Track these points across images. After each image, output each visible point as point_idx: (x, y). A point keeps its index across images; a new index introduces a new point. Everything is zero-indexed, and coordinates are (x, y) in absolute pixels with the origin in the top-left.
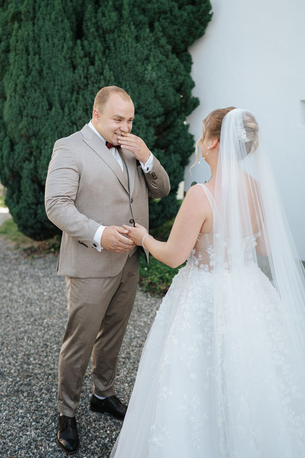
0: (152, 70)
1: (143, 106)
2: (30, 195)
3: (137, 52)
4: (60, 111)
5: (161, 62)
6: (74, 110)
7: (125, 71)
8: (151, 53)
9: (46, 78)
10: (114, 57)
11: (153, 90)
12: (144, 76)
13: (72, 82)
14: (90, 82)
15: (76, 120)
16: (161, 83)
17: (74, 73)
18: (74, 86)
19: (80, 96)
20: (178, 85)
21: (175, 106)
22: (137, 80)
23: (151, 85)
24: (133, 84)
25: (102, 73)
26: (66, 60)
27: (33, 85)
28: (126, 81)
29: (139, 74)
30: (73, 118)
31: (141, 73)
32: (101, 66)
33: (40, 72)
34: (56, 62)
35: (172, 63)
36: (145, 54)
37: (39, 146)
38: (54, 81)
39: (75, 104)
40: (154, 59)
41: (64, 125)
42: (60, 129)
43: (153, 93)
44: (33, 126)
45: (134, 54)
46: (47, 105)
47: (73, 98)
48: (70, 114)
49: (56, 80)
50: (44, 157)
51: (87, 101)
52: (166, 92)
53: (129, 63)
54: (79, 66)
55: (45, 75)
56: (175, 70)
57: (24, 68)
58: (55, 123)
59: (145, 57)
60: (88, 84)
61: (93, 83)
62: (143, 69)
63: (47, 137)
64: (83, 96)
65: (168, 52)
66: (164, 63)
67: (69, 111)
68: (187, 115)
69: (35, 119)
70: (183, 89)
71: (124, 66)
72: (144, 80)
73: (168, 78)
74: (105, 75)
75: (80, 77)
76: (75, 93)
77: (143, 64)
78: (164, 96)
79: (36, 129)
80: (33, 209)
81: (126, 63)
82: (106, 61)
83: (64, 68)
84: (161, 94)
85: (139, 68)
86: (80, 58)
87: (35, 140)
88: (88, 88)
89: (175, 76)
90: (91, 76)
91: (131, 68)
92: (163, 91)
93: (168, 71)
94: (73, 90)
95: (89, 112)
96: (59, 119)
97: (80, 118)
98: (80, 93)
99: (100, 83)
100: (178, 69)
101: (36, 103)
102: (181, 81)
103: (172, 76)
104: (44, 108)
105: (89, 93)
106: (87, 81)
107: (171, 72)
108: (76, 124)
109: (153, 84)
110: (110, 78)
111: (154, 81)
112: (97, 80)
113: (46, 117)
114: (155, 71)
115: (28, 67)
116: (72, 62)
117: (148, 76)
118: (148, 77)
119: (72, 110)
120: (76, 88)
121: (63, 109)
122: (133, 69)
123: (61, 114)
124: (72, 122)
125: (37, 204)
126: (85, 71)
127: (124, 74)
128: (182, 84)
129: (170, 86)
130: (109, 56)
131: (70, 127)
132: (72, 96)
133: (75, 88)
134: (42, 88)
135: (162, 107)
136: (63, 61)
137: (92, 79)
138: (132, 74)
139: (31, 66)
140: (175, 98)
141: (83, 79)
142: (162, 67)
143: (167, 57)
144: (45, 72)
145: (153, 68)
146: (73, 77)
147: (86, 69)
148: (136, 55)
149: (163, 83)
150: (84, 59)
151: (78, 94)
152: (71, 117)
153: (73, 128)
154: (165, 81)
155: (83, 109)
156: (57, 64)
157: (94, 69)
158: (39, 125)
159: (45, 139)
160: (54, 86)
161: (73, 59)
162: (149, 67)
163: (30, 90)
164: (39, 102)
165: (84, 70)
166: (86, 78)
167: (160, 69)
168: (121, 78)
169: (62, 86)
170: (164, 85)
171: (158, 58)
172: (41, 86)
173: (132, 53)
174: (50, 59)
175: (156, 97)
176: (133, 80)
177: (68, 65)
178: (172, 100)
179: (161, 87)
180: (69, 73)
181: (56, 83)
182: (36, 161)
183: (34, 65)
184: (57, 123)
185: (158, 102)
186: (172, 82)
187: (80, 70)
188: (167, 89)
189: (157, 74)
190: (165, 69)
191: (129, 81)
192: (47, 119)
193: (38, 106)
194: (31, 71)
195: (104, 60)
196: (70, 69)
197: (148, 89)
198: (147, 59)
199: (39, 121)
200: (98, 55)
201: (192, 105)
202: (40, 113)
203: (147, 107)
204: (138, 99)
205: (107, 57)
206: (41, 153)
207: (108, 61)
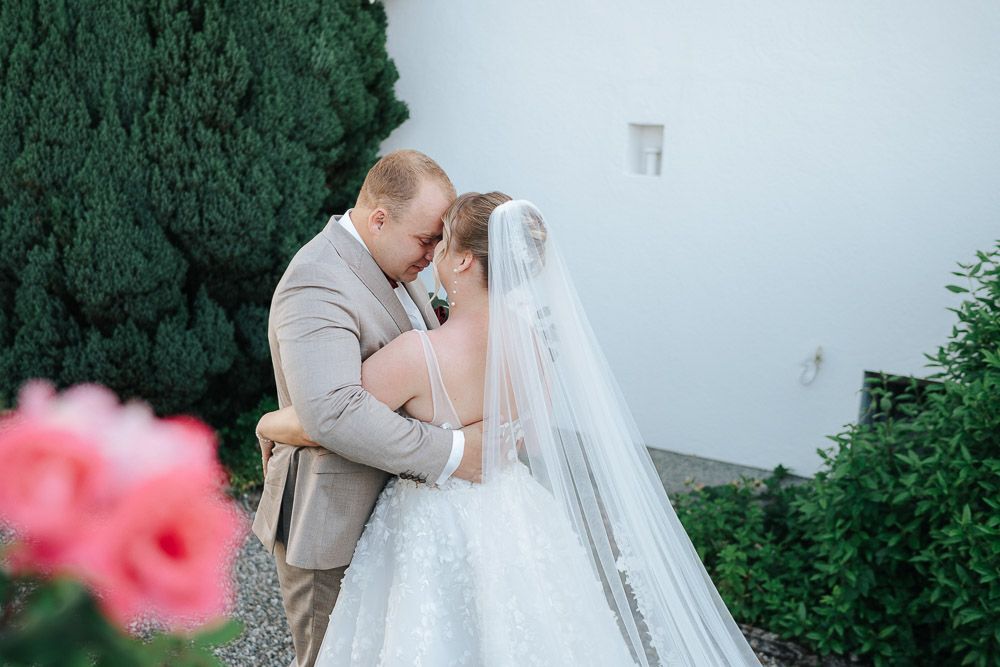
0: (326, 46)
1: (305, 123)
2: (45, 324)
3: (294, 6)
4: (120, 130)
5: (342, 27)
6: (155, 130)
7: (270, 46)
8: (324, 8)
9: (82, 51)
10: (243, 12)
11: (328, 89)
12: (309, 59)
13: (151, 65)
14: (194, 70)
15: (159, 152)
16: (343, 74)
17: (154, 45)
18: (153, 76)
19: (170, 100)
20: (372, 78)
21: (364, 122)
22: (294, 67)
23: (324, 79)
24: (286, 75)
25: (220, 51)
26: (133, 13)
27: (51, 67)
28: (270, 68)
29: (299, 53)
30: (152, 149)
31: (304, 52)
32: (217, 33)
33: (70, 38)
34: (108, 18)
35: (364, 30)
36: (312, 11)
37: (69, 212)
38: (103, 60)
39: (157, 116)
40: (329, 20)
41: (130, 163)
42: (121, 172)
43: (327, 96)
44: (52, 165)
45: (289, 9)
46: (88, 116)
47: (153, 104)
48: (143, 139)
49: (108, 58)
50: (84, 239)
51: (185, 112)
52: (353, 94)
53: (278, 29)
54: (168, 31)
55: (81, 45)
56: (369, 45)
57: (27, 24)
58: (108, 159)
59: (312, 17)
60: (189, 73)
61: (201, 71)
62: (308, 43)
63: (90, 191)
64: (177, 98)
65: (356, 6)
66: (348, 31)
67: (143, 130)
68: (383, 139)
69: (57, 149)
70: (380, 86)
71: (266, 34)
72: (308, 67)
73: (355, 62)
74: (228, 55)
75: (171, 56)
76: (157, 92)
77: (307, 31)
78: (347, 103)
79: (61, 171)
80: (50, 356)
81: (270, 29)
82: (228, 22)
83: (128, 33)
84: (342, 99)
85: (301, 42)
86: (169, 10)
87: (57, 197)
88: (187, 80)
89: (369, 59)
90: (197, 57)
91: (282, 40)
92: (347, 91)
93: (356, 47)
94: (151, 83)
95: (189, 135)
96: (120, 151)
97: (170, 150)
98: (169, 93)
99: (216, 71)
100: (374, 43)
101: (61, 111)
102: (379, 70)
103: (364, 58)
104: (81, 121)
105: (190, 93)
106: (187, 64)
107: (361, 51)
108: (158, 162)
109: (327, 76)
110: (239, 61)
111: (331, 70)
112: (210, 64)
113: (84, 145)
114: (332, 48)
115: (37, 23)
116: (149, 20)
117: (319, 59)
118: (318, 62)
119: (149, 131)
120: (160, 78)
121: (127, 126)
122: (286, 43)
123: (123, 138)
124: (147, 156)
125: (60, 346)
126: (183, 42)
127: (267, 54)
128: (379, 76)
129: (358, 79)
130: (233, 11)
131: (145, 168)
132: (148, 99)
133: (157, 80)
134: (72, 76)
135: (342, 124)
136: (128, 14)
137: (200, 62)
138: (283, 53)
139: (45, 21)
140: (367, 105)
141: (176, 62)
142: (345, 39)
143: (353, 15)
144: (80, 38)
145: (328, 40)
146: (152, 54)
147: (183, 37)
148: (293, 12)
149: (346, 74)
150: (179, 15)
151: (163, 93)
152: (147, 145)
153: (152, 170)
154: (349, 69)
155: (177, 128)
156: (109, 22)
157: (204, 38)
158: (67, 162)
159: (82, 195)
160: (104, 71)
161: (153, 14)
162: (321, 41)
163: (44, 78)
164: (68, 110)
165: (178, 41)
166: (185, 58)
167: (341, 44)
168: (259, 60)
169: (123, 73)
170: (348, 78)
171: (337, 19)
172: (69, 71)
173: (284, 8)
174: (93, 9)
175: (334, 105)
176: (285, 67)
177: (138, 27)
178: (363, 110)
179: (343, 83)
180: (142, 45)
181: (108, 65)
182: (60, 248)
183: (52, 21)
184: (114, 158)
185: (335, 115)
186: (362, 71)
187: (169, 41)
188: (353, 86)
189: (336, 53)
190: (351, 44)
191: (276, 67)
192: (88, 149)
193: (66, 117)
194: (47, 33)
195: (224, 19)
196: (143, 35)
197: (316, 86)
198: (315, 20)
199: (68, 152)
200: (212, 8)
201: (395, 119)
202: (70, 134)
203: (313, 126)
204: (295, 107)
205: (228, 13)
206: (73, 227)
207: (232, 22)
